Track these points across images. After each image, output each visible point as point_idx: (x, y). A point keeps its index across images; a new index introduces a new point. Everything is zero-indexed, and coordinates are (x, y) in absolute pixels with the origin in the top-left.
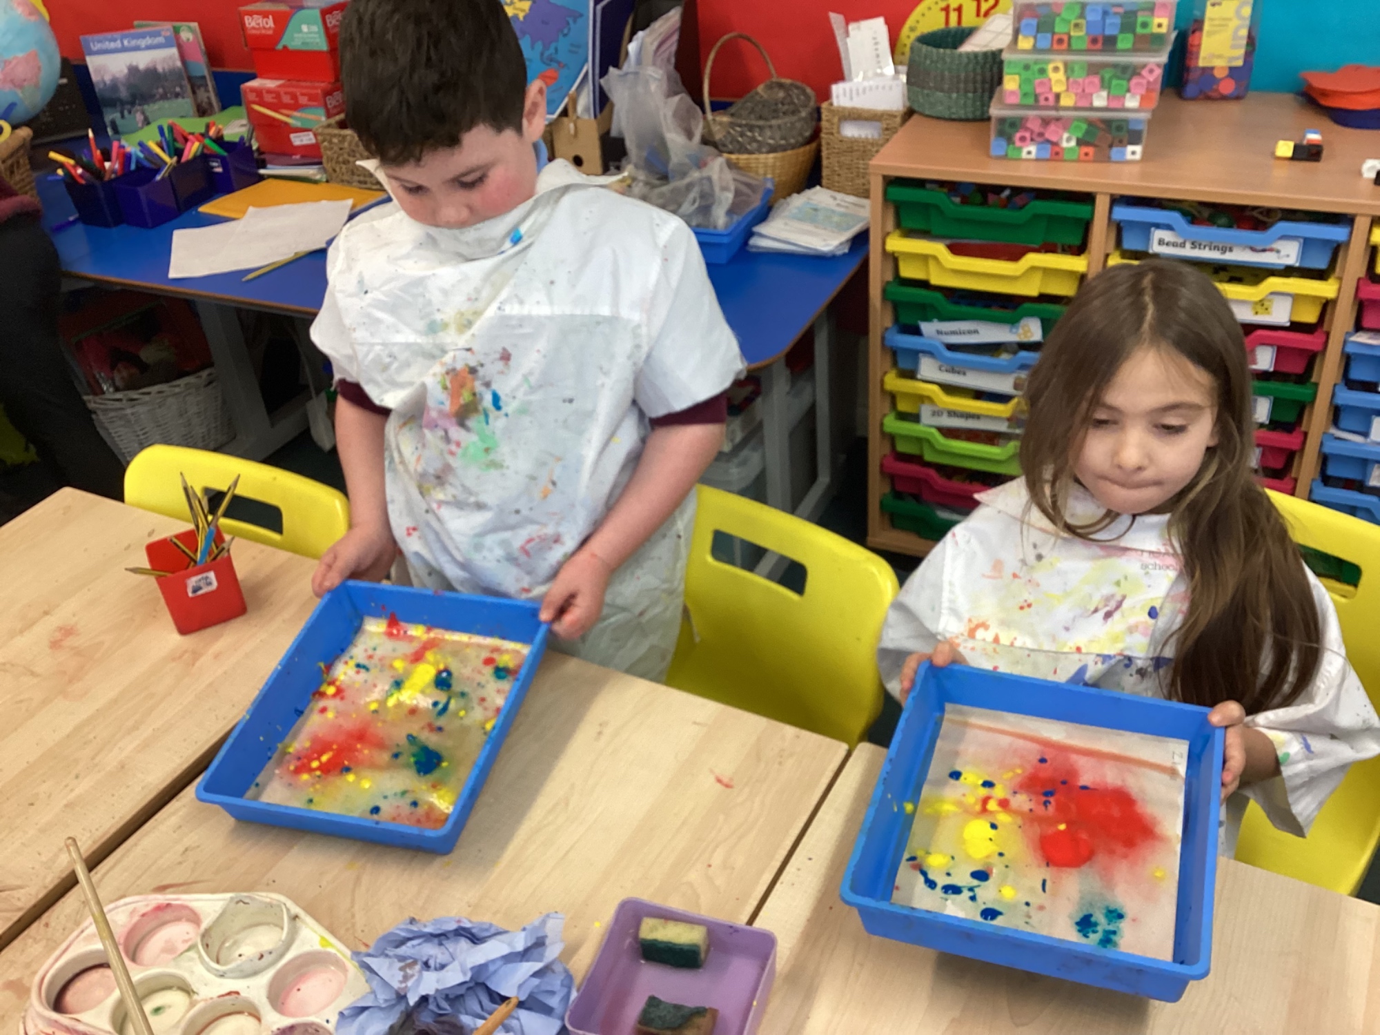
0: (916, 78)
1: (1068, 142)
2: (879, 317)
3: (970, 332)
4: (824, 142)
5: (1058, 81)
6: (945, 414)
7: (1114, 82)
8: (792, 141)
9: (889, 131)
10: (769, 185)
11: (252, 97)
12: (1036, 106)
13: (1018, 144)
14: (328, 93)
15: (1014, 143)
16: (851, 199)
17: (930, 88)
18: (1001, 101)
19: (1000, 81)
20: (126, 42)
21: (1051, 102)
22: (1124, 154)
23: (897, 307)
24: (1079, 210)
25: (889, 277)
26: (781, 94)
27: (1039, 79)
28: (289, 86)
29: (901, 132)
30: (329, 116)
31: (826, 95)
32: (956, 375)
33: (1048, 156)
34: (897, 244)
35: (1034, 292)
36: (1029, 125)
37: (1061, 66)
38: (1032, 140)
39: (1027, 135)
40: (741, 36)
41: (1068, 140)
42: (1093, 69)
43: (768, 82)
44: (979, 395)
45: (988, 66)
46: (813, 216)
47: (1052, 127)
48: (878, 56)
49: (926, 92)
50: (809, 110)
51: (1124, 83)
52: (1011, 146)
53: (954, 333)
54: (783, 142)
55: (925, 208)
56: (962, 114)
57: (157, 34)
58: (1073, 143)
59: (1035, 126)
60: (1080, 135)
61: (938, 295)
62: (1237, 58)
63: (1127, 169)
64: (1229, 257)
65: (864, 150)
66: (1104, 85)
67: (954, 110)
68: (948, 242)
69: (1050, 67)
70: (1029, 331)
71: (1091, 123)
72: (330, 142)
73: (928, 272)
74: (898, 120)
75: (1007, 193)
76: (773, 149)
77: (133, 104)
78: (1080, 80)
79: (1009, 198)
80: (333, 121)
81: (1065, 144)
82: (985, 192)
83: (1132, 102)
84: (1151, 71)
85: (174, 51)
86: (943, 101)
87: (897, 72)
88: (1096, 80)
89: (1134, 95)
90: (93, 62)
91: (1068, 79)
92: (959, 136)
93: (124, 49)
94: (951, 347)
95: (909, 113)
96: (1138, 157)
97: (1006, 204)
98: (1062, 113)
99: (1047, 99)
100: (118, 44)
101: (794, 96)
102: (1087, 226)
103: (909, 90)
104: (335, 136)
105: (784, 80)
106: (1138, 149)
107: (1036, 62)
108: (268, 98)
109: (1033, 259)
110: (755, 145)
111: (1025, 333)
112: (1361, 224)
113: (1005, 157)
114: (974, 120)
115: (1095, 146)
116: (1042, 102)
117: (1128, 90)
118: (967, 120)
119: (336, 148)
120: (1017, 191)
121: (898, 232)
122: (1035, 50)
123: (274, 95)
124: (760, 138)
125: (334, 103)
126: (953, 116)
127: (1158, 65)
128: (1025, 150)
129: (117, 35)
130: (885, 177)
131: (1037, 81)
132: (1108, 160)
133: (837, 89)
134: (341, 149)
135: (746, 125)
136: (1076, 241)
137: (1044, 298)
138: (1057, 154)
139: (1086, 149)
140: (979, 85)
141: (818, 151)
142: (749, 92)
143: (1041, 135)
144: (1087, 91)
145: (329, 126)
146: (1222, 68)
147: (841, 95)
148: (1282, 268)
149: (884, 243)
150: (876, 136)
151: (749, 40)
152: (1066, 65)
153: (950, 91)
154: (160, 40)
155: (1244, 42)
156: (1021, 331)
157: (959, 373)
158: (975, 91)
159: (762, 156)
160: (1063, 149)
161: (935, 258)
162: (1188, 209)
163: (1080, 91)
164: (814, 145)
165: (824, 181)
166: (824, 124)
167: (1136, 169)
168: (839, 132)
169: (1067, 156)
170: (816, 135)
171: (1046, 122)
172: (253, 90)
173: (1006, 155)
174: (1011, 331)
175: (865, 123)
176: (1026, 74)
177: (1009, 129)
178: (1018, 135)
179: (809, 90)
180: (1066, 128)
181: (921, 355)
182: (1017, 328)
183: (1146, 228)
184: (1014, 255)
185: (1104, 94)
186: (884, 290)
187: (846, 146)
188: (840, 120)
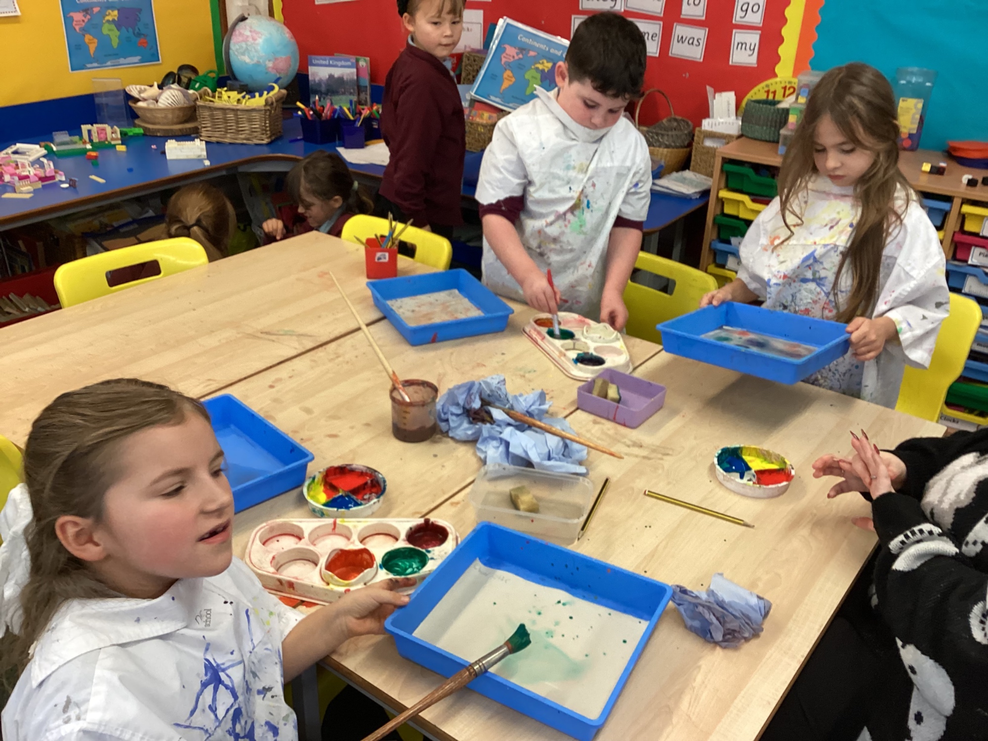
0: (746, 120)
2: (710, 233)
4: (694, 148)
8: (678, 144)
10: (663, 163)
17: (753, 124)
18: (786, 129)
19: (787, 120)
20: (331, 62)
23: (720, 228)
25: (718, 212)
26: (675, 124)
29: (735, 143)
31: (700, 125)
34: (724, 194)
40: (659, 92)
43: (669, 118)
46: (683, 181)
48: (729, 110)
49: (750, 125)
50: (689, 130)
54: (673, 144)
56: (767, 138)
57: (348, 60)
61: (742, 223)
62: (914, 129)
65: (714, 151)
67: (763, 136)
68: (751, 196)
73: (738, 211)
74: (735, 138)
76: (667, 147)
77: (327, 94)
85: (355, 70)
86: (759, 131)
87: (737, 119)
90: (312, 70)
93: (329, 66)
95: (740, 137)
100: (327, 62)
101: (682, 126)
103: (742, 125)
105: (677, 117)
110: (658, 144)
112: (957, 202)
114: (773, 142)
118: (770, 141)
121: (726, 189)
124: (661, 140)
126: (762, 138)
129: (327, 57)
130: (722, 161)
133: (705, 122)
141: (690, 152)
146: (906, 133)
147: (707, 124)
149: (718, 194)
151: (663, 94)
153: (763, 126)
154: (349, 63)
155: (918, 121)
158: (775, 126)
159: (663, 149)
161: (743, 202)
164: (689, 149)
165: (691, 168)
166: (695, 138)
168: (703, 143)
170: (690, 145)
175: (717, 139)
179: (690, 123)
181: (729, 255)
186: (714, 219)
187: (705, 151)
188: (704, 137)
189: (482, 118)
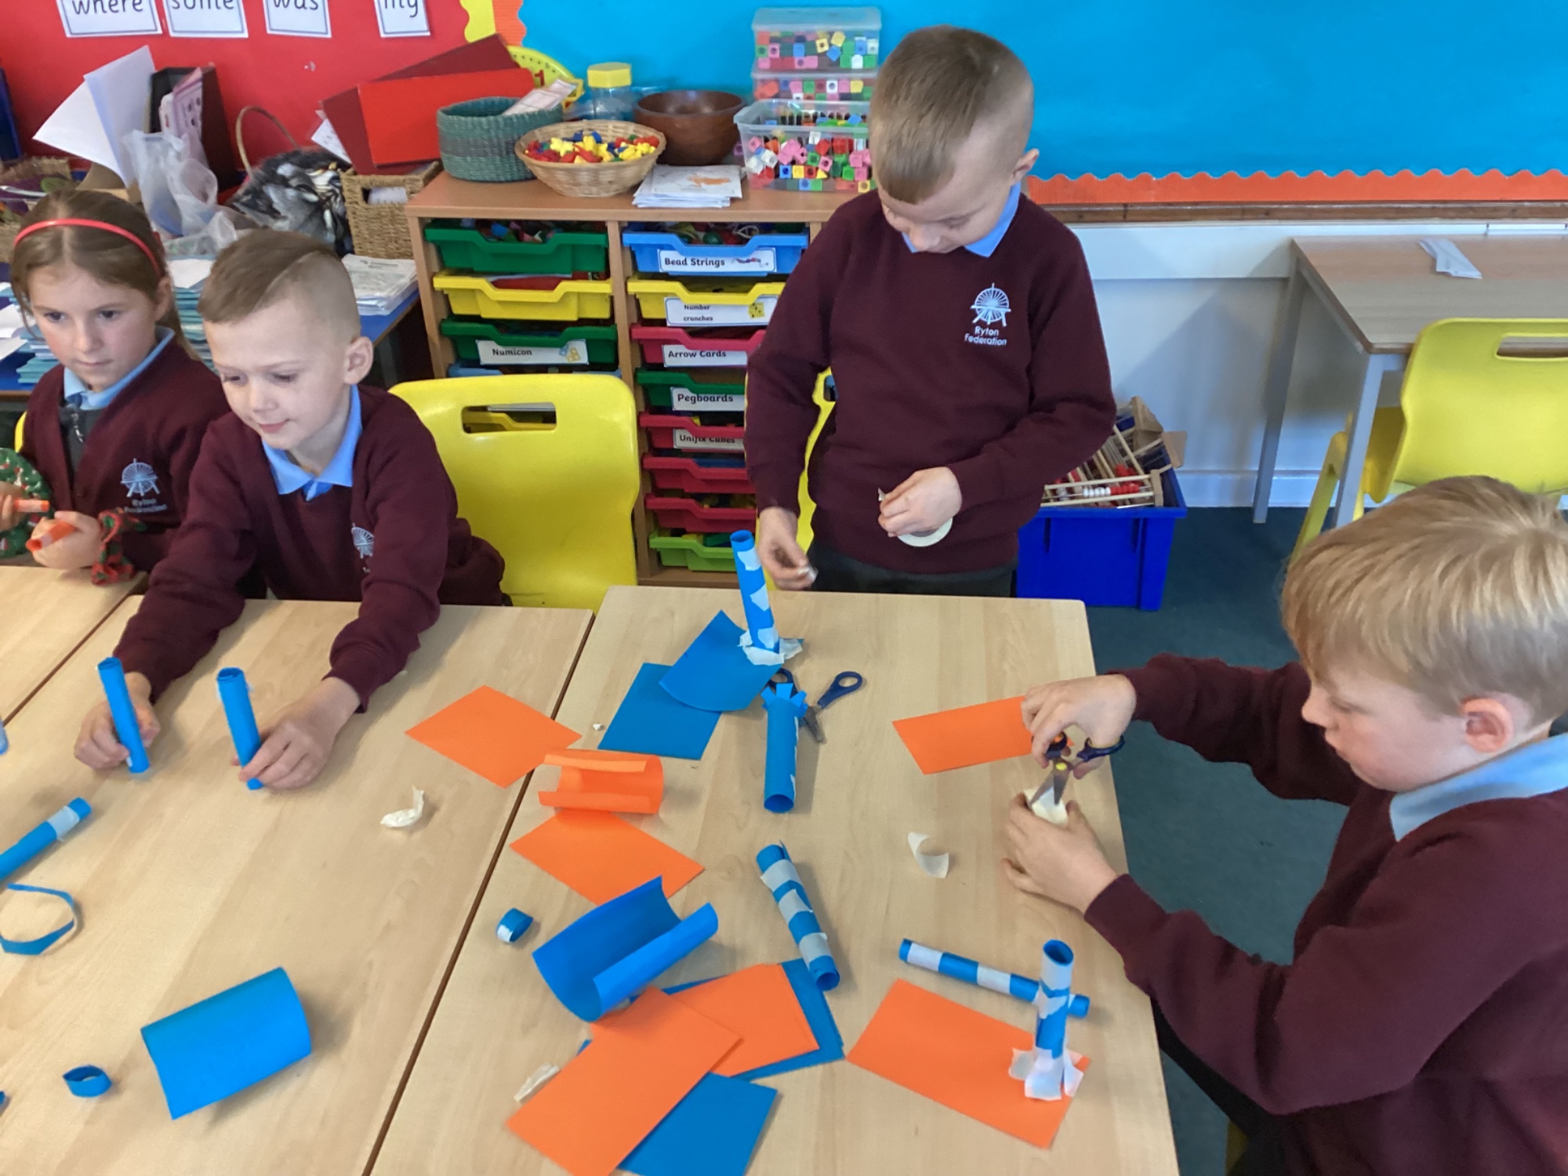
2: (440, 354)
3: (523, 352)
24: (596, 239)
25: (444, 316)
34: (443, 282)
35: (574, 318)
40: (257, 110)
55: (464, 246)
61: (490, 327)
64: (722, 269)
68: (491, 278)
70: (577, 354)
73: (477, 307)
102: (604, 253)
109: (565, 286)
111: (574, 355)
121: (444, 273)
130: (421, 220)
136: (600, 268)
137: (582, 322)
148: (765, 275)
149: (432, 282)
156: (569, 354)
161: (480, 291)
162: (683, 230)
165: (356, 250)
174: (561, 354)
182: (566, 351)
183: (653, 250)
184: (551, 285)
186: (441, 328)
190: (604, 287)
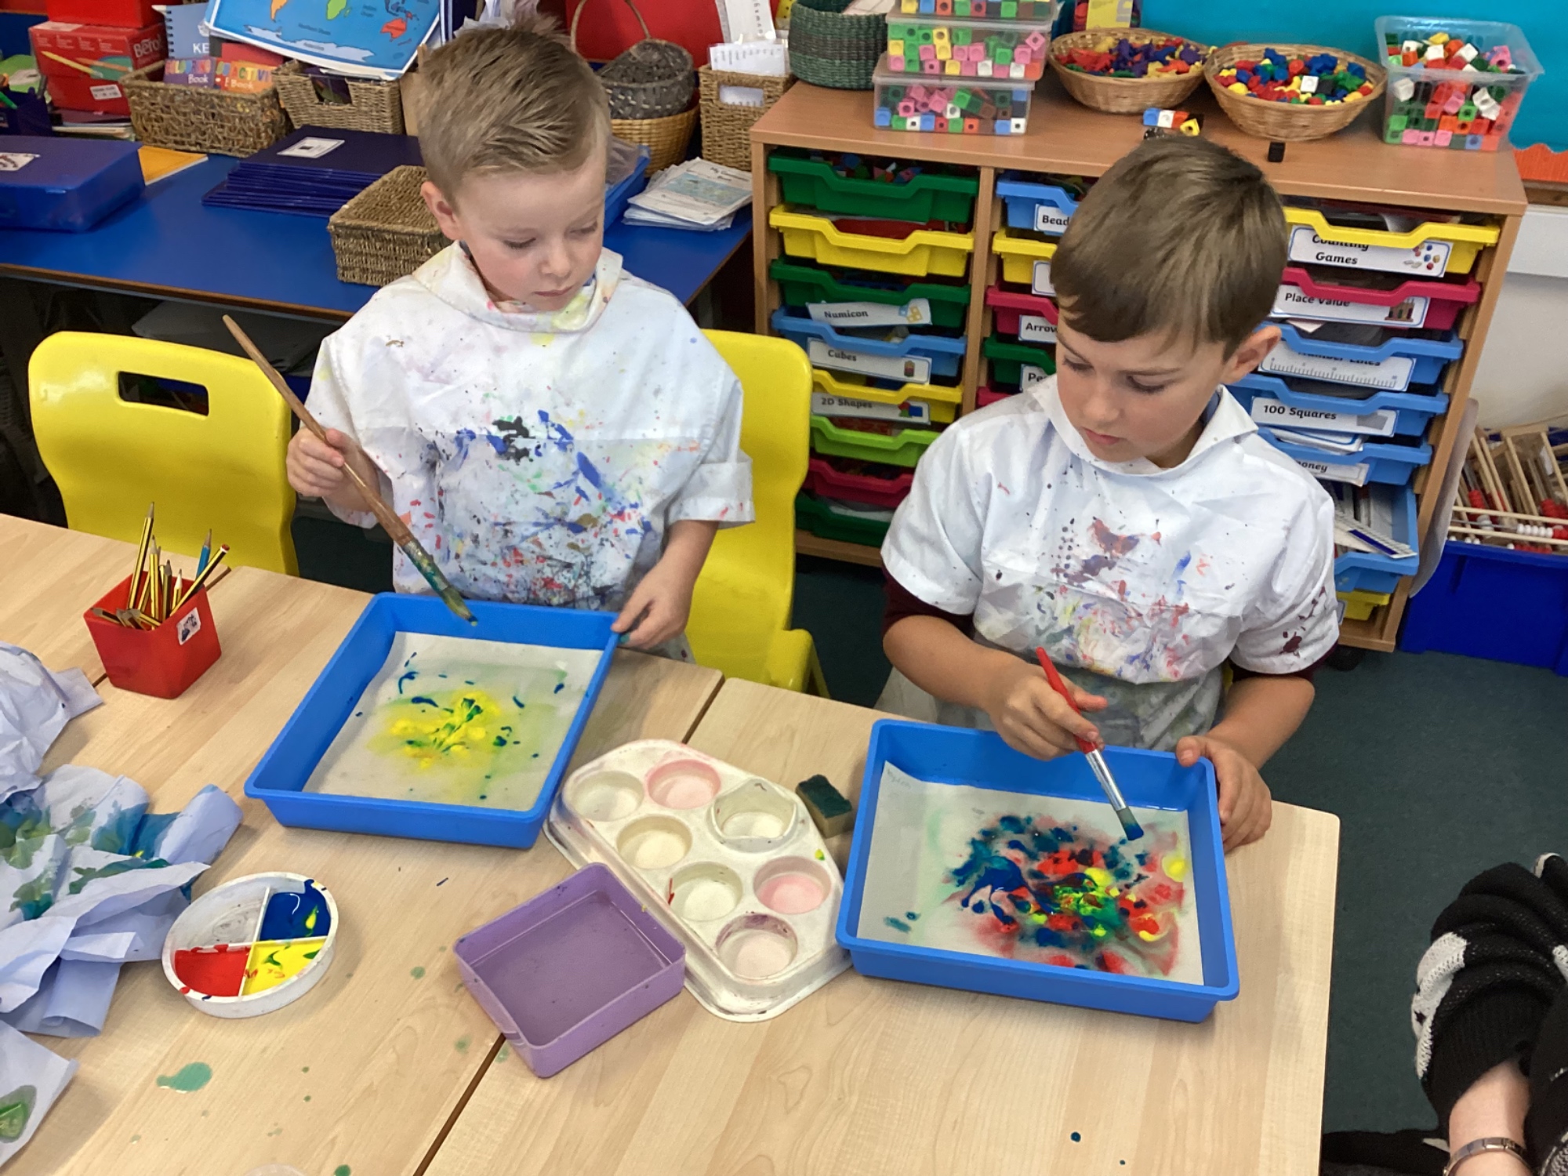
0: (798, 43)
1: (952, 114)
2: (765, 298)
3: (859, 315)
4: (702, 111)
5: (943, 47)
6: (836, 402)
7: (999, 50)
8: (669, 106)
9: (770, 98)
10: (645, 154)
11: (43, 42)
12: (921, 75)
13: (902, 114)
14: (135, 40)
15: (898, 114)
16: (734, 172)
17: (813, 54)
18: (886, 69)
19: (885, 47)
21: (936, 70)
22: (1008, 126)
23: (784, 287)
24: (964, 185)
25: (775, 256)
26: (656, 56)
27: (923, 44)
28: (85, 31)
29: (783, 99)
30: (136, 67)
31: (704, 59)
32: (846, 361)
33: (932, 127)
34: (781, 219)
35: (922, 273)
36: (912, 94)
37: (945, 31)
38: (916, 110)
39: (911, 105)
41: (953, 111)
42: (978, 36)
43: (641, 42)
44: (872, 381)
45: (871, 31)
46: (693, 188)
47: (936, 97)
48: (758, 18)
49: (808, 57)
50: (686, 73)
51: (1009, 51)
52: (895, 117)
53: (842, 315)
54: (659, 107)
55: (810, 180)
56: (846, 83)
58: (957, 115)
59: (919, 95)
60: (964, 106)
61: (825, 274)
63: (1011, 142)
65: (745, 118)
66: (988, 54)
67: (837, 78)
68: (834, 218)
69: (935, 32)
70: (918, 313)
71: (975, 93)
72: (139, 95)
73: (814, 250)
74: (780, 87)
75: (893, 167)
76: (648, 115)
78: (965, 48)
79: (895, 172)
80: (141, 72)
81: (948, 116)
82: (871, 164)
83: (1017, 72)
84: (1035, 40)
86: (827, 68)
87: (778, 36)
88: (980, 47)
89: (1018, 65)
91: (952, 46)
92: (844, 106)
94: (841, 331)
95: (792, 80)
96: (1022, 130)
97: (894, 178)
98: (945, 82)
99: (932, 67)
101: (670, 59)
102: (972, 201)
103: (791, 55)
104: (146, 88)
105: (658, 41)
106: (1022, 122)
107: (921, 27)
108: (62, 44)
109: (919, 237)
110: (628, 109)
111: (914, 316)
113: (889, 128)
114: (859, 89)
115: (980, 118)
116: (927, 70)
117: (1013, 60)
118: (851, 89)
119: (147, 103)
120: (903, 164)
121: (782, 207)
122: (919, 14)
123: (70, 41)
124: (633, 102)
125: (143, 52)
126: (838, 85)
127: (1043, 34)
128: (909, 121)
130: (766, 146)
131: (921, 48)
132: (993, 133)
133: (716, 52)
134: (153, 104)
135: (617, 87)
136: (963, 218)
137: (931, 278)
138: (941, 126)
139: (969, 121)
140: (862, 52)
141: (698, 119)
142: (622, 51)
143: (925, 105)
144: (972, 59)
145: (138, 77)
147: (720, 58)
149: (768, 219)
150: (758, 105)
152: (950, 31)
153: (832, 57)
156: (909, 313)
157: (849, 358)
158: (858, 59)
159: (638, 122)
160: (947, 120)
161: (820, 233)
162: (1072, 185)
163: (965, 59)
164: (692, 112)
165: (705, 152)
166: (702, 89)
167: (1021, 142)
168: (718, 99)
169: (951, 128)
170: (694, 102)
171: (930, 91)
172: (43, 34)
173: (891, 126)
174: (900, 314)
175: (747, 89)
176: (910, 40)
177: (893, 97)
178: (902, 105)
179: (685, 53)
180: (950, 99)
181: (809, 339)
182: (906, 310)
183: (1031, 204)
184: (900, 232)
185: (989, 63)
186: (770, 270)
187: (725, 115)
188: (719, 85)
189: (243, 78)
190: (964, 242)
